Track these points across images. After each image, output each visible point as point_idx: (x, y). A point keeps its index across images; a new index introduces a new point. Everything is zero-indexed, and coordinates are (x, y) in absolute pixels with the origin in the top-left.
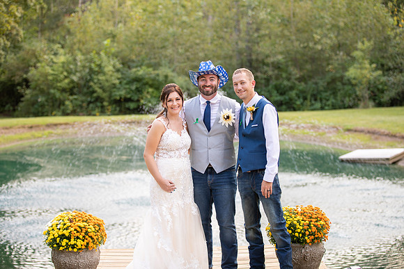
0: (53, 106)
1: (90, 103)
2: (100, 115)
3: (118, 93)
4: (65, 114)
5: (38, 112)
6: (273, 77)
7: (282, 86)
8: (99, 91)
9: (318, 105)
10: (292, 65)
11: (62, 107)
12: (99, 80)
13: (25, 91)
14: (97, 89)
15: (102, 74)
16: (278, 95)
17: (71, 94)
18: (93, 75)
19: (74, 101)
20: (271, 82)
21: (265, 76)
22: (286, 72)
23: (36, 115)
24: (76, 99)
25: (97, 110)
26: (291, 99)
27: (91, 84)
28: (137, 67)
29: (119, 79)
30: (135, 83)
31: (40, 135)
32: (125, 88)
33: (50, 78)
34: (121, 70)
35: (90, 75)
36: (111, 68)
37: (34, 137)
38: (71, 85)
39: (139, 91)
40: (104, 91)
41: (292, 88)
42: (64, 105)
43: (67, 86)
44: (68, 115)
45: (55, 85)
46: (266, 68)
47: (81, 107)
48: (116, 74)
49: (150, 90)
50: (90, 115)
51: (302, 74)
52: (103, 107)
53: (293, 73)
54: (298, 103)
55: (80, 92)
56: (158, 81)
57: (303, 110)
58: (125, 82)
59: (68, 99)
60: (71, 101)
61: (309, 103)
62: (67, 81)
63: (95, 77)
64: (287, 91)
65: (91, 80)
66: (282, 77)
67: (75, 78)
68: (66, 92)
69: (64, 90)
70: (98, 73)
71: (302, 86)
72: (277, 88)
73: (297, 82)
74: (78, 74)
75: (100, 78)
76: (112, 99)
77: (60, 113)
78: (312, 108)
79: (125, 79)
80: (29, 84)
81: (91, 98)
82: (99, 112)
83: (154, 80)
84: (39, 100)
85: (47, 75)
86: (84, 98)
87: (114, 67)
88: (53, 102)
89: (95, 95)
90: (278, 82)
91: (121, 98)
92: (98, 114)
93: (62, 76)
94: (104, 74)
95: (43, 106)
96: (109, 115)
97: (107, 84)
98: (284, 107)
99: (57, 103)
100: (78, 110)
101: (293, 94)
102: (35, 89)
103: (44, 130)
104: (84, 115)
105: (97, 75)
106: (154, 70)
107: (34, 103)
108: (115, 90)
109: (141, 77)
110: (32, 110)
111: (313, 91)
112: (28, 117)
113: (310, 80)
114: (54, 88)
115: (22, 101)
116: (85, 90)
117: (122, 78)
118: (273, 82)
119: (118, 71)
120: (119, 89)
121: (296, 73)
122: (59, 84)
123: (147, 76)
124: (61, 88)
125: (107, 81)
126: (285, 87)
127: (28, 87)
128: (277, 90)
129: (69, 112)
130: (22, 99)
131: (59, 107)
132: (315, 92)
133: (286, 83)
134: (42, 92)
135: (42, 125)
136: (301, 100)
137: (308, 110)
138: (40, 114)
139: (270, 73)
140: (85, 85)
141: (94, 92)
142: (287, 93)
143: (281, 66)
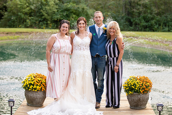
0: (20, 22)
1: (40, 21)
2: (45, 29)
3: (56, 17)
4: (26, 27)
5: (11, 25)
6: (143, 12)
7: (147, 17)
8: (46, 15)
9: (167, 29)
10: (153, 6)
11: (25, 23)
12: (46, 9)
13: (4, 13)
14: (44, 14)
15: (48, 6)
16: (145, 22)
17: (30, 16)
18: (42, 6)
19: (31, 20)
20: (141, 14)
21: (138, 11)
22: (150, 9)
23: (10, 26)
24: (32, 19)
25: (44, 26)
26: (152, 25)
27: (42, 11)
28: (67, 3)
29: (57, 9)
30: (66, 11)
31: (12, 38)
32: (60, 14)
33: (19, 6)
34: (58, 4)
35: (41, 6)
36: (53, 2)
37: (9, 39)
38: (30, 11)
39: (68, 16)
40: (48, 15)
41: (152, 19)
42: (26, 22)
43: (28, 12)
44: (28, 27)
45: (21, 11)
46: (139, 7)
47: (35, 23)
48: (55, 6)
49: (74, 16)
50: (40, 28)
51: (159, 11)
52: (47, 24)
53: (154, 10)
54: (156, 27)
55: (35, 15)
56: (78, 11)
57: (158, 31)
58: (60, 10)
59: (28, 19)
60: (30, 20)
61: (162, 28)
62: (28, 9)
63: (44, 7)
64: (150, 20)
65: (42, 8)
66: (147, 12)
67: (33, 7)
68: (27, 15)
69: (26, 14)
70: (46, 5)
71: (158, 18)
72: (144, 18)
73: (156, 16)
74: (34, 5)
75: (47, 8)
76: (53, 20)
77: (23, 26)
78: (163, 30)
79: (60, 9)
80: (7, 9)
81: (41, 19)
82: (45, 27)
83: (76, 10)
84: (12, 18)
85: (17, 5)
86: (37, 19)
87: (54, 2)
88: (20, 20)
89: (43, 17)
90: (145, 15)
91: (57, 19)
92: (44, 28)
93: (25, 6)
94: (49, 6)
95: (14, 22)
96: (50, 29)
97: (50, 11)
98: (148, 29)
99: (22, 21)
100: (34, 25)
101: (153, 22)
102: (10, 12)
103: (14, 35)
104: (37, 28)
105: (45, 6)
106: (77, 5)
107: (9, 20)
108: (54, 15)
109: (69, 9)
110: (8, 24)
111: (164, 21)
112: (6, 28)
113: (163, 15)
114: (21, 12)
115: (3, 19)
116: (38, 14)
117: (59, 8)
118: (142, 15)
119: (57, 4)
120: (57, 14)
121: (155, 10)
122: (23, 10)
123: (72, 8)
124: (24, 13)
125: (50, 9)
126: (149, 17)
127: (6, 11)
128: (145, 20)
129: (28, 26)
130: (3, 17)
131: (23, 23)
132: (166, 22)
133: (149, 15)
134: (14, 14)
135: (14, 33)
136: (158, 26)
137: (161, 31)
138: (12, 26)
139: (141, 10)
140: (38, 12)
141: (43, 15)
142: (150, 21)
143: (147, 6)
